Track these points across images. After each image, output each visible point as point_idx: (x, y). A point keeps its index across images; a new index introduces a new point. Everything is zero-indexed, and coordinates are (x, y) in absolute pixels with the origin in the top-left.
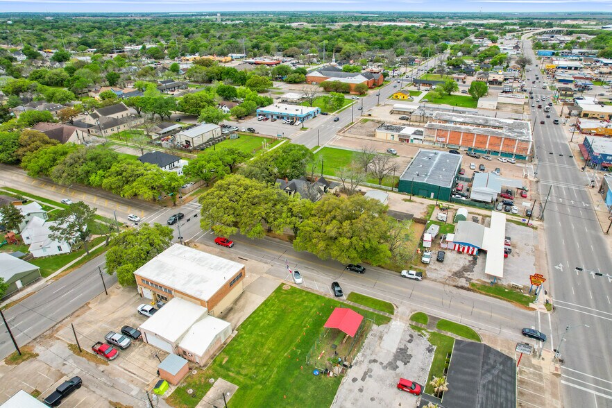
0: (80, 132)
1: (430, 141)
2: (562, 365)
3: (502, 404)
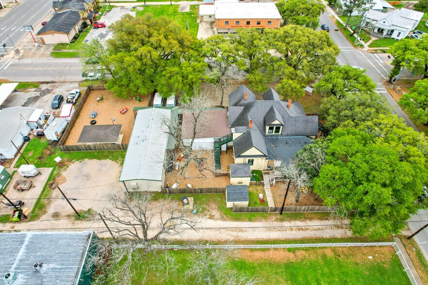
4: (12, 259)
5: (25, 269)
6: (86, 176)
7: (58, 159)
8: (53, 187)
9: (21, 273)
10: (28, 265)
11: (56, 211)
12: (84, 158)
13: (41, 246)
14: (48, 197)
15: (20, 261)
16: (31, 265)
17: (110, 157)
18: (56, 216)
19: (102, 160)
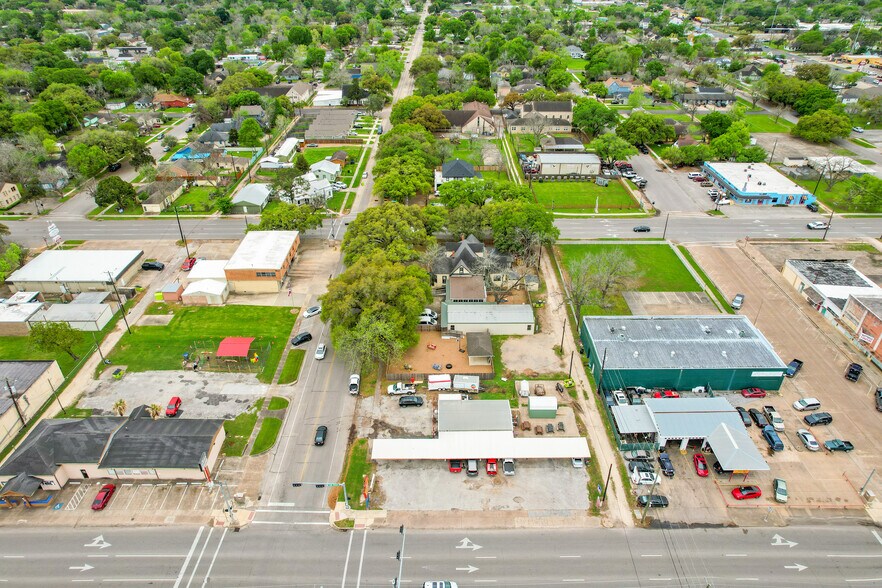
0: (481, 120)
1: (848, 328)
2: (230, 530)
3: (140, 456)
4: (611, 343)
5: (614, 337)
6: (522, 357)
7: (504, 379)
8: (537, 375)
9: (617, 337)
11: (558, 366)
12: (501, 363)
14: (546, 375)
15: (611, 339)
17: (498, 347)
18: (563, 366)
19: (502, 351)
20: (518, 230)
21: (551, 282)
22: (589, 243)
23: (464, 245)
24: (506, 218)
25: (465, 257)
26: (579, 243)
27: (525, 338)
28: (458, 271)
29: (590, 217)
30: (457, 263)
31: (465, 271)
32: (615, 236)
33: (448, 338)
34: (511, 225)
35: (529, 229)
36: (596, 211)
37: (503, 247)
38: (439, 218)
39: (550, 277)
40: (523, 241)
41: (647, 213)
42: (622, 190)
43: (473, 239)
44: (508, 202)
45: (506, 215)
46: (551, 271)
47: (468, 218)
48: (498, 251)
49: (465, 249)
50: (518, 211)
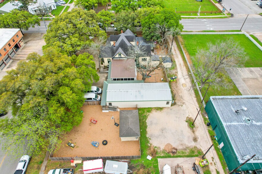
4: (239, 126)
5: (240, 119)
6: (163, 131)
7: (149, 158)
8: (175, 151)
9: (242, 119)
10: (238, 118)
11: (192, 141)
12: (146, 138)
13: (227, 117)
14: (184, 151)
15: (238, 122)
16: (237, 117)
17: (144, 120)
18: (195, 140)
19: (147, 125)
20: (158, 26)
21: (179, 60)
22: (198, 33)
23: (122, 37)
24: (150, 18)
25: (123, 45)
26: (192, 33)
27: (164, 110)
28: (117, 56)
29: (196, 18)
30: (117, 49)
31: (122, 56)
32: (212, 29)
33: (107, 111)
34: (153, 22)
35: (166, 25)
36: (199, 14)
37: (148, 37)
38: (108, 18)
39: (177, 57)
40: (161, 33)
41: (226, 15)
42: (210, 3)
43: (129, 33)
44: (152, 8)
45: (150, 16)
46: (178, 52)
47: (126, 18)
48: (145, 40)
49: (122, 40)
50: (158, 13)
